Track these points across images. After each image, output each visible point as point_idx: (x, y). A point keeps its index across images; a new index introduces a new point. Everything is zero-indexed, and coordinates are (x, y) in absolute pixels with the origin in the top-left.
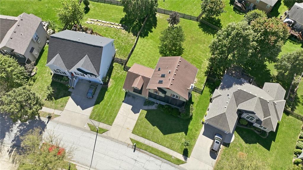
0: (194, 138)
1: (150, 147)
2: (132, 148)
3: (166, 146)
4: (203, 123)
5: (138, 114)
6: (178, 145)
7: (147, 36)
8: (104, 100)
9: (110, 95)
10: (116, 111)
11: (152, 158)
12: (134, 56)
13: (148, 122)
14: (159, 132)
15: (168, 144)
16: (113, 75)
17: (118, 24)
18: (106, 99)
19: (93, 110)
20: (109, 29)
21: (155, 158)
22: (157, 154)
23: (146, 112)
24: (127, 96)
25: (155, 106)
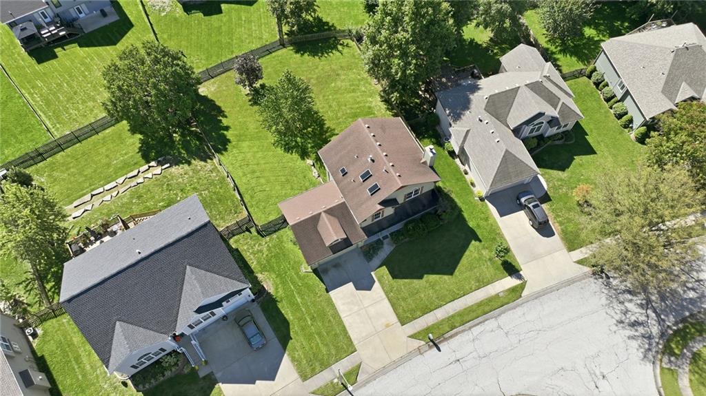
0: (496, 233)
1: (453, 316)
2: (430, 347)
3: (473, 289)
4: (482, 199)
5: (377, 285)
6: (487, 268)
7: (229, 141)
8: (291, 323)
9: (293, 304)
10: (334, 318)
11: (476, 330)
12: (252, 197)
13: (406, 280)
14: (440, 278)
15: (473, 283)
16: (253, 264)
17: (146, 167)
18: (291, 318)
19: (293, 360)
20: (142, 190)
21: (478, 324)
22: (474, 315)
23: (384, 270)
24: (322, 275)
25: (388, 244)
